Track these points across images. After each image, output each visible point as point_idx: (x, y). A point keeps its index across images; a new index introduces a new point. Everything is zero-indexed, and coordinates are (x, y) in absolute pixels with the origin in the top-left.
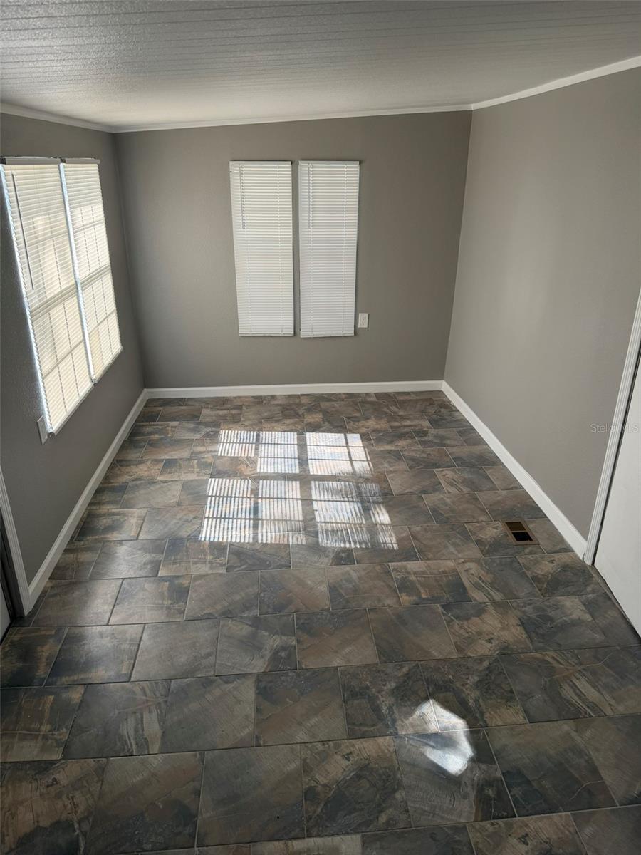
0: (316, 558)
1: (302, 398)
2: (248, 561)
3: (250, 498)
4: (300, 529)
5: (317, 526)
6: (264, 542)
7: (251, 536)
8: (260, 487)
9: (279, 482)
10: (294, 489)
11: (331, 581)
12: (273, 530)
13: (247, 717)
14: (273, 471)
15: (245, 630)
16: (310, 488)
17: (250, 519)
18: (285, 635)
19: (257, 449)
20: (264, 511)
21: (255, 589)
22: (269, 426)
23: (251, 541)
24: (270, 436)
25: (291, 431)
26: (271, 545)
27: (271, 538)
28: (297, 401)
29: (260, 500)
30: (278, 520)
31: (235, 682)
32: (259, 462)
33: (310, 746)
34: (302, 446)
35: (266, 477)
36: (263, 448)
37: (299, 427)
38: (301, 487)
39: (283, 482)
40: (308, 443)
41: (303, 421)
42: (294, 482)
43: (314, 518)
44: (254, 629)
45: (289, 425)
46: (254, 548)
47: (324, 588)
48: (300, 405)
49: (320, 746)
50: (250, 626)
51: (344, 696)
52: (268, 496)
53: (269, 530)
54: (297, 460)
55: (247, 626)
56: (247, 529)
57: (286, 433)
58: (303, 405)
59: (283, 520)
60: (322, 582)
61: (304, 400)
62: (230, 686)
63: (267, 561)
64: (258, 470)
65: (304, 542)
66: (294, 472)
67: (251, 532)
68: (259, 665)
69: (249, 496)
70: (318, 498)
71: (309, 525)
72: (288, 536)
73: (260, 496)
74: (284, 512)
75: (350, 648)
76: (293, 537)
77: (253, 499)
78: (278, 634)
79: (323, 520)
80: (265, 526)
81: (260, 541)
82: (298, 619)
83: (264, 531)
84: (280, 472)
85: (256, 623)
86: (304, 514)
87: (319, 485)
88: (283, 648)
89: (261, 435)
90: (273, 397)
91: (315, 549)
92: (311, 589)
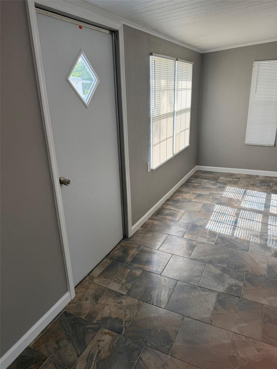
0: (263, 251)
1: (273, 178)
2: (226, 243)
3: (234, 217)
4: (258, 235)
5: (267, 236)
6: (237, 237)
7: (231, 233)
8: (241, 213)
9: (251, 213)
10: (259, 218)
11: (270, 263)
12: (243, 233)
13: (209, 309)
14: (249, 207)
15: (218, 271)
16: (268, 219)
17: (232, 225)
18: (237, 280)
19: (243, 197)
20: (240, 223)
21: (228, 256)
22: (252, 188)
23: (230, 235)
24: (252, 192)
25: (264, 192)
26: (240, 239)
27: (241, 236)
28: (270, 179)
29: (239, 219)
30: (247, 229)
31: (207, 292)
32: (243, 202)
33: (238, 336)
34: (268, 199)
35: (245, 209)
36: (246, 197)
37: (269, 191)
38: (263, 217)
39: (253, 213)
40: (272, 198)
41: (271, 189)
42: (260, 214)
43: (267, 233)
44: (222, 272)
45: (263, 189)
46: (231, 238)
47: (265, 266)
48: (271, 181)
49: (244, 338)
50: (221, 270)
51: (264, 319)
52: (244, 217)
53: (241, 232)
54: (264, 205)
55: (219, 270)
56: (229, 229)
57: (261, 192)
58: (273, 181)
59: (249, 230)
60: (265, 263)
61: (274, 180)
62: (204, 293)
63: (236, 245)
64: (242, 206)
65: (258, 242)
66: (261, 210)
67: (231, 231)
68: (221, 289)
69: (234, 215)
70: (272, 224)
71: (263, 235)
72: (251, 237)
73: (240, 216)
74: (251, 226)
75: (274, 298)
76: (253, 238)
77: (235, 217)
78: (234, 279)
79: (272, 234)
80: (239, 230)
81: (235, 236)
82: (246, 275)
83: (238, 232)
84: (253, 208)
85: (224, 270)
86: (262, 229)
87: (273, 218)
88: (235, 286)
89: (247, 191)
90: (257, 176)
91: (265, 247)
92: (257, 264)
